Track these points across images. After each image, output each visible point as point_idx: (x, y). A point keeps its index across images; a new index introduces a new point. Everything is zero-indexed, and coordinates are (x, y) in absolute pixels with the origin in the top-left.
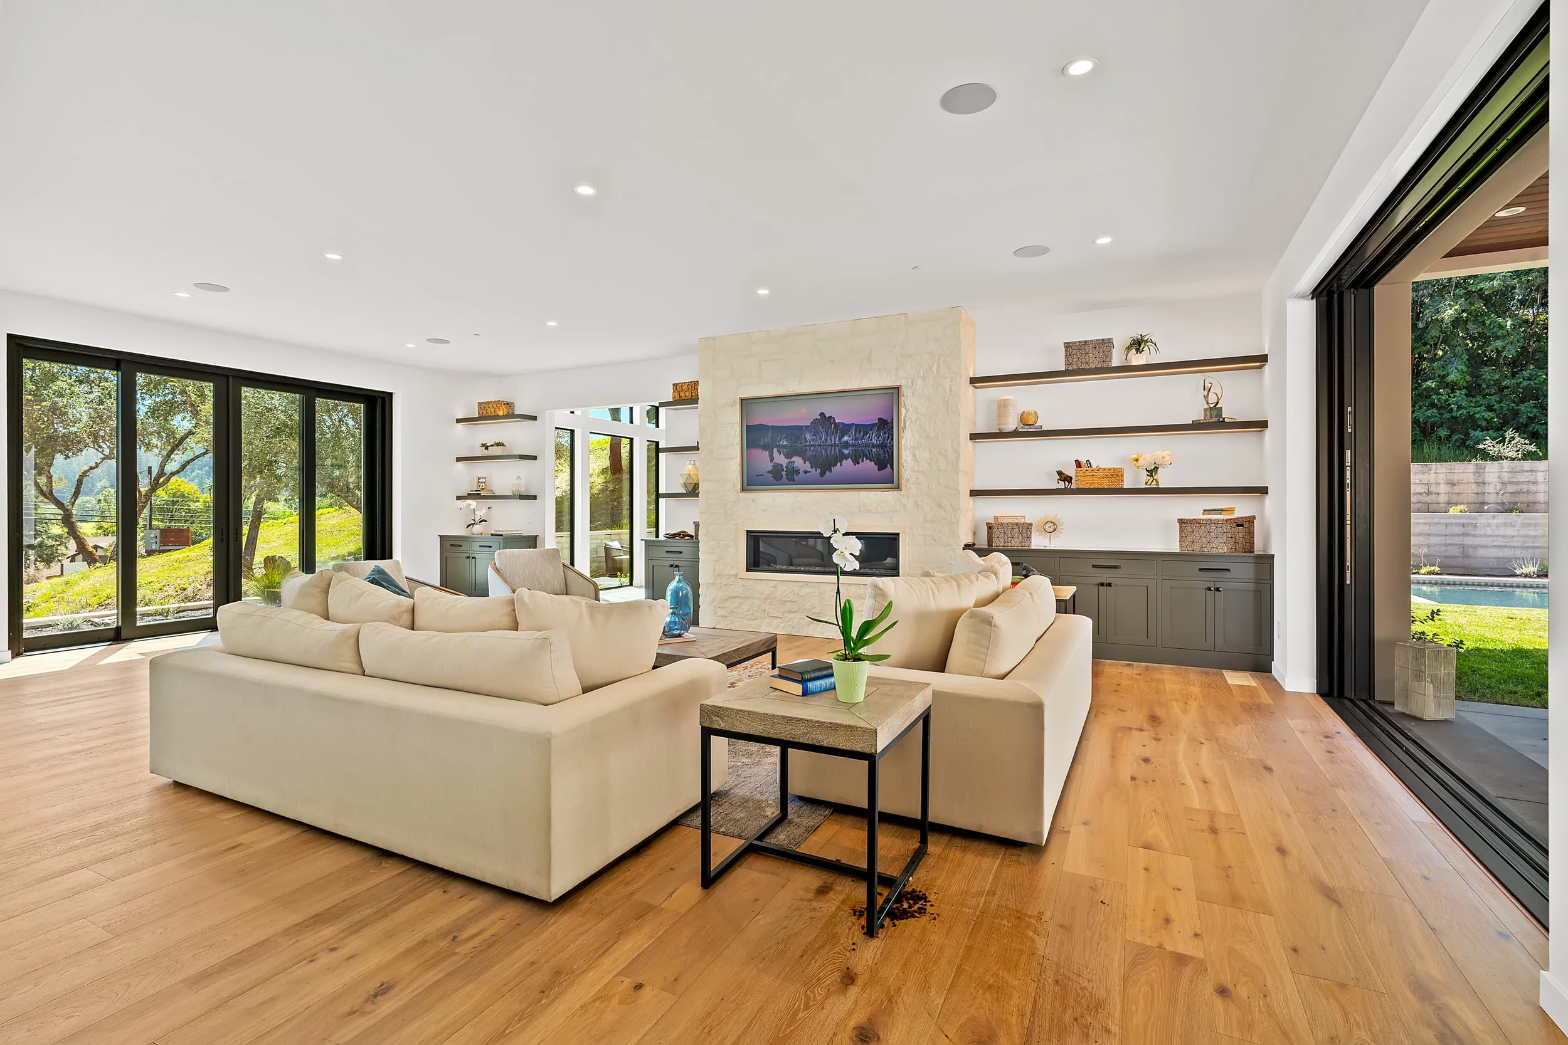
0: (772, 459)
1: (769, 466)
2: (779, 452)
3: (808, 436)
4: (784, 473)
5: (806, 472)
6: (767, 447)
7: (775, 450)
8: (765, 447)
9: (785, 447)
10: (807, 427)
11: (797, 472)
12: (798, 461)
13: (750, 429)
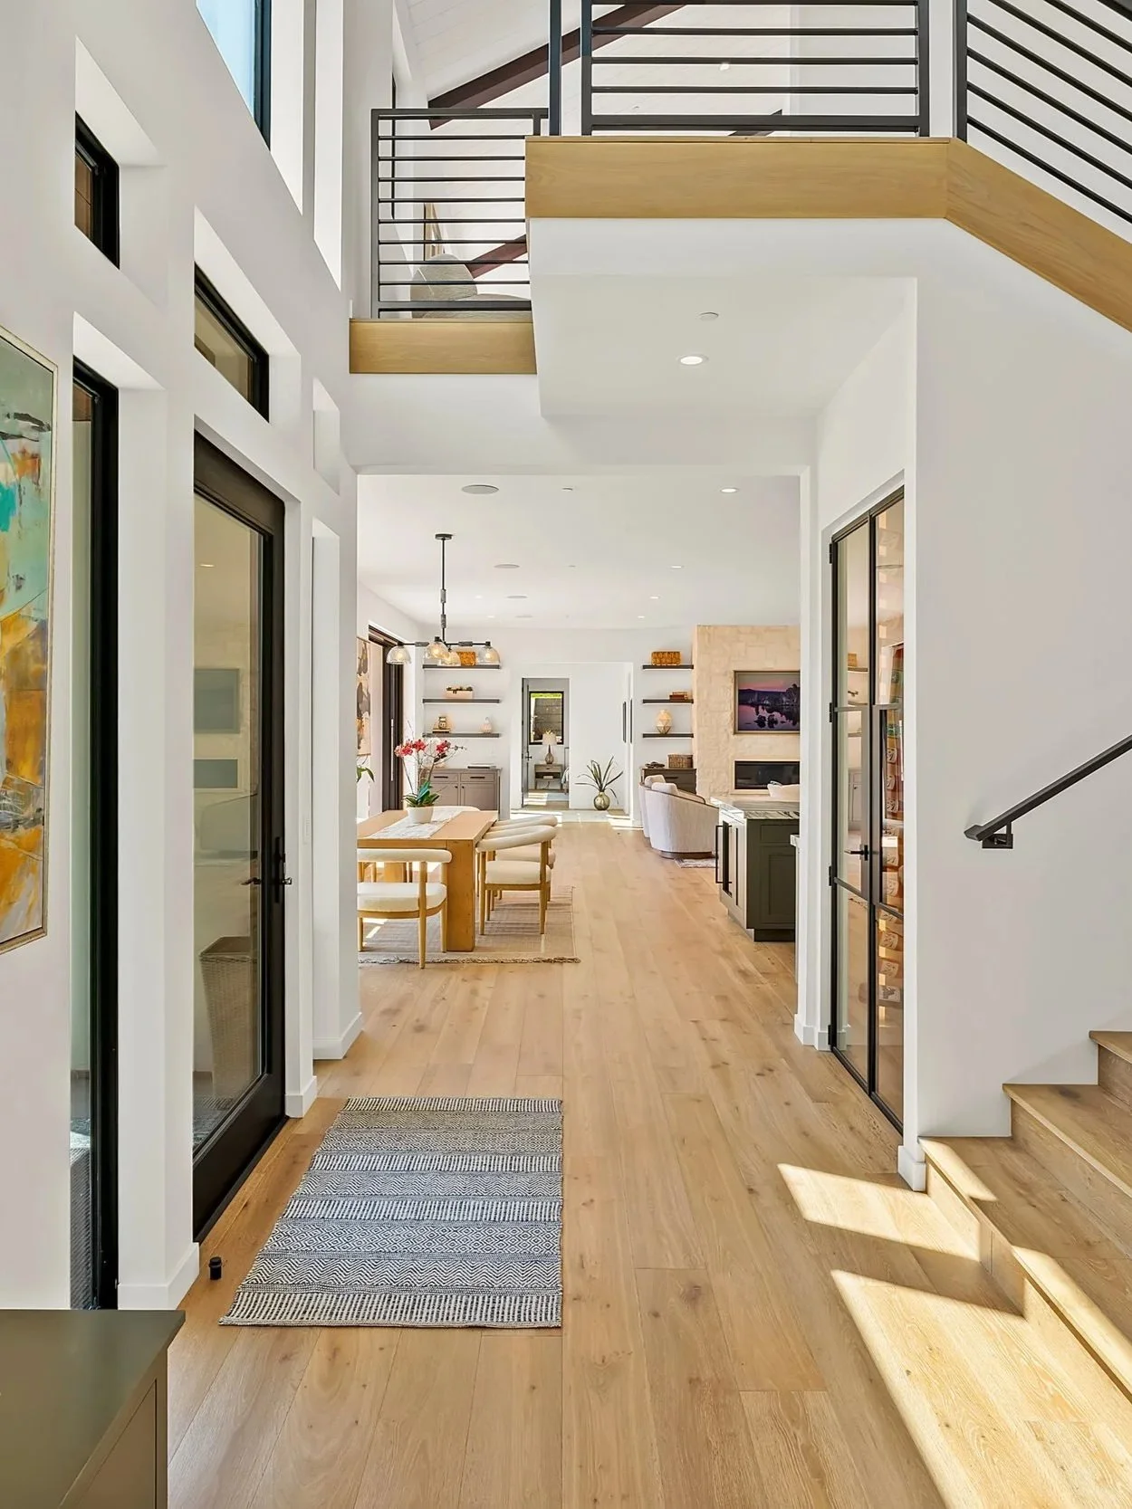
0: (758, 713)
1: (756, 718)
2: (763, 708)
3: (784, 699)
4: (766, 723)
5: (783, 722)
6: (755, 705)
7: (760, 707)
8: (752, 705)
9: (768, 705)
10: (783, 693)
11: (776, 722)
12: (777, 715)
13: (741, 692)
